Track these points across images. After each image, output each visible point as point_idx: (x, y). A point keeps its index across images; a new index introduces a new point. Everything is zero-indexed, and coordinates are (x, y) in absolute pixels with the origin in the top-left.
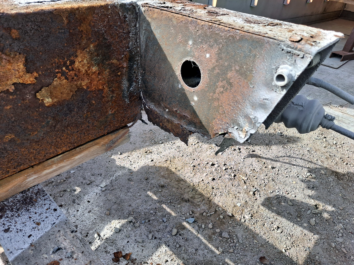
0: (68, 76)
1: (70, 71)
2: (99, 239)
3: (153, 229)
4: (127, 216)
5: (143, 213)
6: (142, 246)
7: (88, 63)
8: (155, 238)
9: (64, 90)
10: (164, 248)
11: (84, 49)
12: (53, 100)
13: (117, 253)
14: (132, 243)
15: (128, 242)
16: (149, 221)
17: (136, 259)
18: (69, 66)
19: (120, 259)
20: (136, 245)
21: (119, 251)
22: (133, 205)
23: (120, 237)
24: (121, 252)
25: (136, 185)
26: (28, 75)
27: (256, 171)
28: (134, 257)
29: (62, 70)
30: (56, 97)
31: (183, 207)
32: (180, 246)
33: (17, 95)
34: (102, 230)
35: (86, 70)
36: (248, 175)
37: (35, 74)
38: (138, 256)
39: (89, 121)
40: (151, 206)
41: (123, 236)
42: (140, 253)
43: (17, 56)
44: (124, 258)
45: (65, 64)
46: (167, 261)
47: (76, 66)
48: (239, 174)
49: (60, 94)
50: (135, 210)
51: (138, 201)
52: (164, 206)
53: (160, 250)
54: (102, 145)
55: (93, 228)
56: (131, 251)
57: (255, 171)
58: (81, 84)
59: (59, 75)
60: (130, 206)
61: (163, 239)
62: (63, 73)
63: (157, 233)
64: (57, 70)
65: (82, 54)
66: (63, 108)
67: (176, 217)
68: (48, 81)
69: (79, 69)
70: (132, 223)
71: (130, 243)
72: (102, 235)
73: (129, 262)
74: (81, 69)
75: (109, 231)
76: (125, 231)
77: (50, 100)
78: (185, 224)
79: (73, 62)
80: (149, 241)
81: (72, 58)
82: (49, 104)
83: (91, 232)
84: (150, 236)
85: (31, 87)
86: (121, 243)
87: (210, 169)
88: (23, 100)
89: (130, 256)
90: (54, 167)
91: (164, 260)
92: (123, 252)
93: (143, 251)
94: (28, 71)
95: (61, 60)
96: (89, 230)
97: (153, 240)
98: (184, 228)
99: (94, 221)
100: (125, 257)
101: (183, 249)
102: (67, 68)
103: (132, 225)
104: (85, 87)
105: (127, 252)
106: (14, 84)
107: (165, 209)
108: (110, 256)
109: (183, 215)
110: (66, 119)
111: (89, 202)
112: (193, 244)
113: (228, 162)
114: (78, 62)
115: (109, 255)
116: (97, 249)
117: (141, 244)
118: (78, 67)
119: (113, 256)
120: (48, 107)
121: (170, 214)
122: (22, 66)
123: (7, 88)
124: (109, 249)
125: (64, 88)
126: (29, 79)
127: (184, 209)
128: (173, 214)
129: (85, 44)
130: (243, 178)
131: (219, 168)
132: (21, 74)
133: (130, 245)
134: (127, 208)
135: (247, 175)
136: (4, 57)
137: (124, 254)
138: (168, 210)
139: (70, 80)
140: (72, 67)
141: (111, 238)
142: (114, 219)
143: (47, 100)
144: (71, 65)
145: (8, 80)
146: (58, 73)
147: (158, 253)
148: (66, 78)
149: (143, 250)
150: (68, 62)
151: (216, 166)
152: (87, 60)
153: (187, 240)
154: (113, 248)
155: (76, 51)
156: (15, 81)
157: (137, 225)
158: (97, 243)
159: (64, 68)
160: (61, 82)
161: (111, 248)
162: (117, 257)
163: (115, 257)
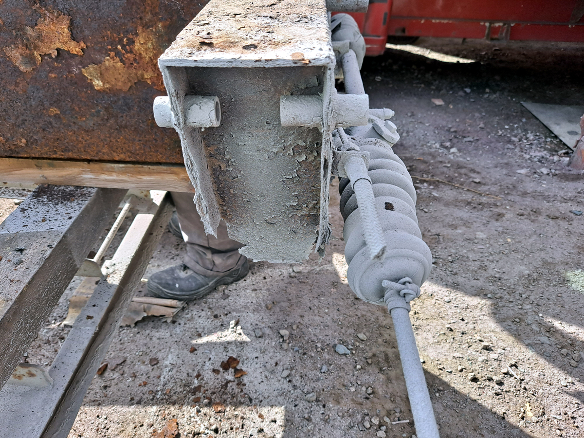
0: (124, 59)
1: (127, 52)
2: (233, 328)
3: (299, 367)
4: (286, 326)
5: (306, 339)
6: (266, 377)
7: (153, 48)
8: (290, 381)
12: (104, 83)
13: (235, 360)
14: (259, 363)
15: (257, 357)
16: (305, 354)
17: (245, 385)
18: (126, 45)
19: (231, 369)
20: (261, 370)
21: (239, 359)
22: (306, 319)
23: (254, 344)
24: (239, 362)
25: (335, 296)
26: (73, 43)
28: (245, 380)
29: (117, 48)
32: (309, 420)
33: (62, 63)
35: (150, 58)
36: (546, 417)
37: (82, 44)
38: (251, 384)
39: (156, 133)
40: (325, 337)
41: (258, 346)
42: (256, 383)
44: (235, 372)
45: (121, 41)
46: (275, 421)
47: (136, 48)
48: (527, 400)
49: (114, 80)
50: (302, 327)
51: (317, 318)
54: (183, 179)
55: (240, 312)
56: (249, 370)
58: (142, 75)
59: (112, 54)
60: (302, 316)
61: (299, 390)
62: (118, 53)
63: (298, 377)
64: (110, 47)
65: (144, 34)
68: (98, 57)
69: (140, 54)
70: (281, 340)
71: (259, 361)
73: (234, 381)
74: (144, 54)
75: (250, 328)
76: (267, 341)
77: (101, 83)
79: (132, 42)
80: (280, 378)
81: (131, 37)
82: (99, 88)
83: (234, 314)
84: (286, 373)
85: (78, 59)
86: (249, 352)
87: (474, 353)
88: (70, 72)
89: (242, 375)
90: (114, 177)
91: (273, 418)
92: (240, 364)
93: (262, 383)
94: (73, 38)
95: (115, 35)
96: (234, 311)
97: (285, 381)
100: (237, 371)
101: (309, 428)
102: (123, 46)
103: (280, 342)
104: (149, 82)
105: (244, 369)
106: (58, 50)
108: (225, 357)
110: (122, 117)
111: (265, 278)
114: (140, 43)
115: (225, 354)
117: (267, 374)
118: (138, 50)
119: (227, 358)
120: (99, 91)
122: (66, 30)
123: (50, 52)
124: (232, 347)
125: (120, 74)
126: (74, 48)
129: (150, 21)
130: (529, 414)
132: (66, 39)
133: (254, 363)
134: (296, 316)
137: (238, 368)
139: (127, 65)
140: (131, 49)
143: (97, 82)
144: (128, 44)
145: (51, 42)
146: (110, 50)
148: (121, 61)
150: (125, 40)
152: (152, 44)
153: (326, 421)
154: (235, 350)
155: (136, 27)
156: (59, 45)
157: (285, 346)
158: (228, 331)
159: (119, 47)
160: (115, 64)
161: (234, 348)
162: (230, 364)
163: (228, 361)
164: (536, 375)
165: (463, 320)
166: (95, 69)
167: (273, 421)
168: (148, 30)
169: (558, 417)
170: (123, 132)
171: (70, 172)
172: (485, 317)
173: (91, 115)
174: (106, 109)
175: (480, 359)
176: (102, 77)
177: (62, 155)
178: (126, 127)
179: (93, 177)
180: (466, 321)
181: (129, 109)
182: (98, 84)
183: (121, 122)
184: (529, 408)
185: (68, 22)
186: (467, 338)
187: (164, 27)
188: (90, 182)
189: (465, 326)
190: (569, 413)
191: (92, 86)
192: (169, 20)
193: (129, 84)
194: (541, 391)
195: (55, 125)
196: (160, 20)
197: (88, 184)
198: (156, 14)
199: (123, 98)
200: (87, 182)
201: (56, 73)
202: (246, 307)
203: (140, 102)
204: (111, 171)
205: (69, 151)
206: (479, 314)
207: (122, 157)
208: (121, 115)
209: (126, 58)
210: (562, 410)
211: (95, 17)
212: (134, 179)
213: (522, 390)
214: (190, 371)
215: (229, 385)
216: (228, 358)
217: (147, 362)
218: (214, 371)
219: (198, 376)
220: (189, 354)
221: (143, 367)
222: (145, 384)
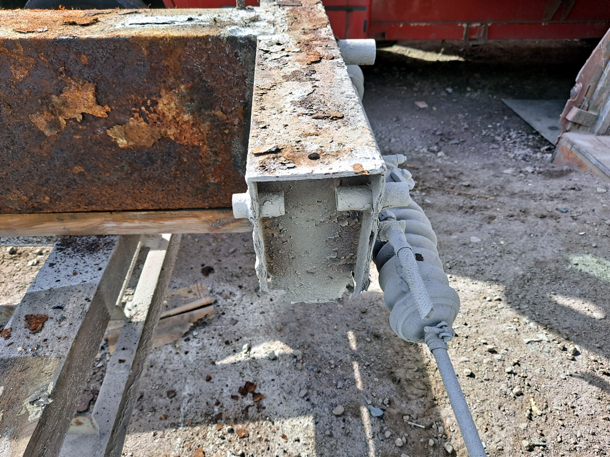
0: (148, 119)
1: (151, 112)
2: (246, 353)
3: (315, 386)
4: (298, 346)
5: (319, 356)
6: (285, 398)
7: (176, 108)
8: (308, 400)
9: (144, 135)
10: (308, 421)
11: (171, 90)
12: (128, 142)
13: (252, 384)
14: (276, 385)
15: (273, 380)
16: (319, 372)
17: (264, 408)
18: (150, 106)
19: (249, 394)
20: (279, 392)
21: (255, 383)
22: (317, 337)
23: (269, 366)
24: (256, 386)
25: (342, 312)
26: (98, 107)
27: (575, 413)
28: (264, 403)
29: (140, 109)
30: (132, 140)
31: (382, 385)
32: (331, 436)
33: (87, 126)
34: (258, 344)
35: (173, 116)
36: (549, 409)
37: (107, 108)
38: (270, 406)
39: (178, 182)
40: (337, 353)
41: (273, 368)
42: (275, 405)
43: (86, 84)
44: (253, 396)
45: (144, 103)
46: (298, 441)
47: (160, 108)
48: (531, 395)
49: (138, 138)
50: (314, 345)
51: (327, 335)
52: (356, 365)
53: (302, 419)
54: (204, 221)
55: (251, 336)
56: (267, 393)
57: (574, 411)
58: (166, 133)
59: (136, 115)
60: (312, 335)
61: (317, 408)
62: (142, 114)
63: (315, 395)
64: (134, 109)
65: (167, 95)
66: (142, 155)
67: (359, 391)
68: (122, 118)
69: (164, 113)
70: (295, 360)
71: (275, 383)
72: (253, 350)
73: (254, 405)
74: (167, 113)
75: (263, 351)
76: (281, 363)
77: (125, 142)
78: (364, 411)
79: (155, 103)
80: (298, 398)
81: (154, 98)
82: (123, 146)
83: (245, 338)
84: (303, 393)
85: (102, 122)
86: (265, 376)
87: (479, 356)
88: (94, 133)
89: (261, 399)
90: (137, 224)
91: (296, 437)
92: (258, 388)
93: (281, 405)
94: (98, 103)
95: (139, 98)
96: (246, 335)
97: (303, 401)
98: (358, 415)
99: (258, 328)
100: (255, 395)
101: (331, 443)
102: (147, 108)
103: (293, 363)
104: (173, 138)
105: (262, 392)
106: (83, 114)
107: (353, 371)
108: (241, 382)
109: (371, 397)
110: (146, 170)
111: (271, 300)
112: (351, 447)
113: (529, 363)
114: (163, 104)
115: (241, 379)
116: (235, 363)
117: (285, 395)
118: (162, 110)
119: (243, 384)
120: (123, 149)
121: (354, 382)
122: (91, 96)
123: (75, 116)
124: (247, 372)
125: (143, 132)
126: (99, 111)
127: (382, 389)
128: (359, 385)
129: (173, 84)
130: (534, 408)
131: (500, 364)
132: (91, 104)
133: (272, 386)
134: (307, 335)
135: (547, 406)
136: (73, 83)
137: (256, 392)
138: (357, 375)
139: (151, 124)
140: (154, 109)
141: (258, 362)
142: (281, 341)
143: (121, 140)
144: (152, 105)
145: (76, 108)
146: (135, 112)
147: (295, 422)
148: (145, 120)
149: (281, 403)
150: (149, 102)
151: (496, 357)
152: (175, 104)
153: (347, 435)
154: (251, 375)
155: (160, 90)
156: (84, 110)
157: (299, 366)
158: (241, 356)
159: (143, 108)
160: (139, 124)
161: (250, 373)
162: (247, 389)
163: (245, 387)
164: (537, 371)
165: (466, 324)
166: (120, 130)
167: (296, 441)
168: (171, 92)
169: (560, 408)
170: (146, 184)
171: (93, 223)
172: (486, 320)
173: (115, 170)
174: (130, 164)
175: (485, 361)
176: (126, 136)
177: (86, 209)
178: (149, 179)
179: (115, 225)
180: (469, 326)
181: (153, 162)
182: (122, 142)
183: (145, 175)
184: (533, 403)
185: (93, 89)
186: (471, 341)
187: (186, 88)
188: (112, 230)
189: (468, 330)
190: (569, 404)
191: (115, 144)
192: (191, 82)
193: (153, 141)
194: (543, 386)
195: (80, 182)
196: (183, 83)
197: (110, 233)
198: (179, 78)
199: (148, 153)
200: (109, 231)
201: (80, 135)
202: (256, 331)
203: (163, 156)
204: (132, 219)
205: (93, 204)
206: (480, 317)
207: (145, 206)
208: (144, 168)
209: (150, 118)
210: (563, 402)
211: (120, 83)
212: (156, 225)
213: (526, 387)
214: (209, 400)
215: (250, 409)
216: (245, 383)
217: (165, 395)
218: (233, 397)
219: (218, 403)
220: (206, 383)
221: (161, 400)
222: (166, 417)
